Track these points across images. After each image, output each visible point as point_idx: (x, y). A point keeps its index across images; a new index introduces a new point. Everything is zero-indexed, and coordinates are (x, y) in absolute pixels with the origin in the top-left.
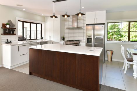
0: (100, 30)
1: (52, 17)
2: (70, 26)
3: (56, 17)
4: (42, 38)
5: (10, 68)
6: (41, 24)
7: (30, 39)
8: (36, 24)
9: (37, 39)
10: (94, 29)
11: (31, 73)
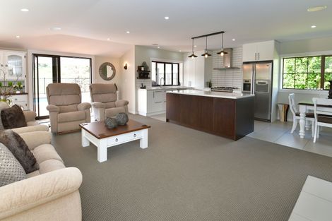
0: (264, 71)
1: (191, 57)
2: (221, 66)
3: (195, 56)
4: (179, 84)
5: (145, 115)
6: (178, 64)
7: (165, 85)
8: (172, 64)
9: (172, 85)
10: (254, 69)
11: (167, 120)
